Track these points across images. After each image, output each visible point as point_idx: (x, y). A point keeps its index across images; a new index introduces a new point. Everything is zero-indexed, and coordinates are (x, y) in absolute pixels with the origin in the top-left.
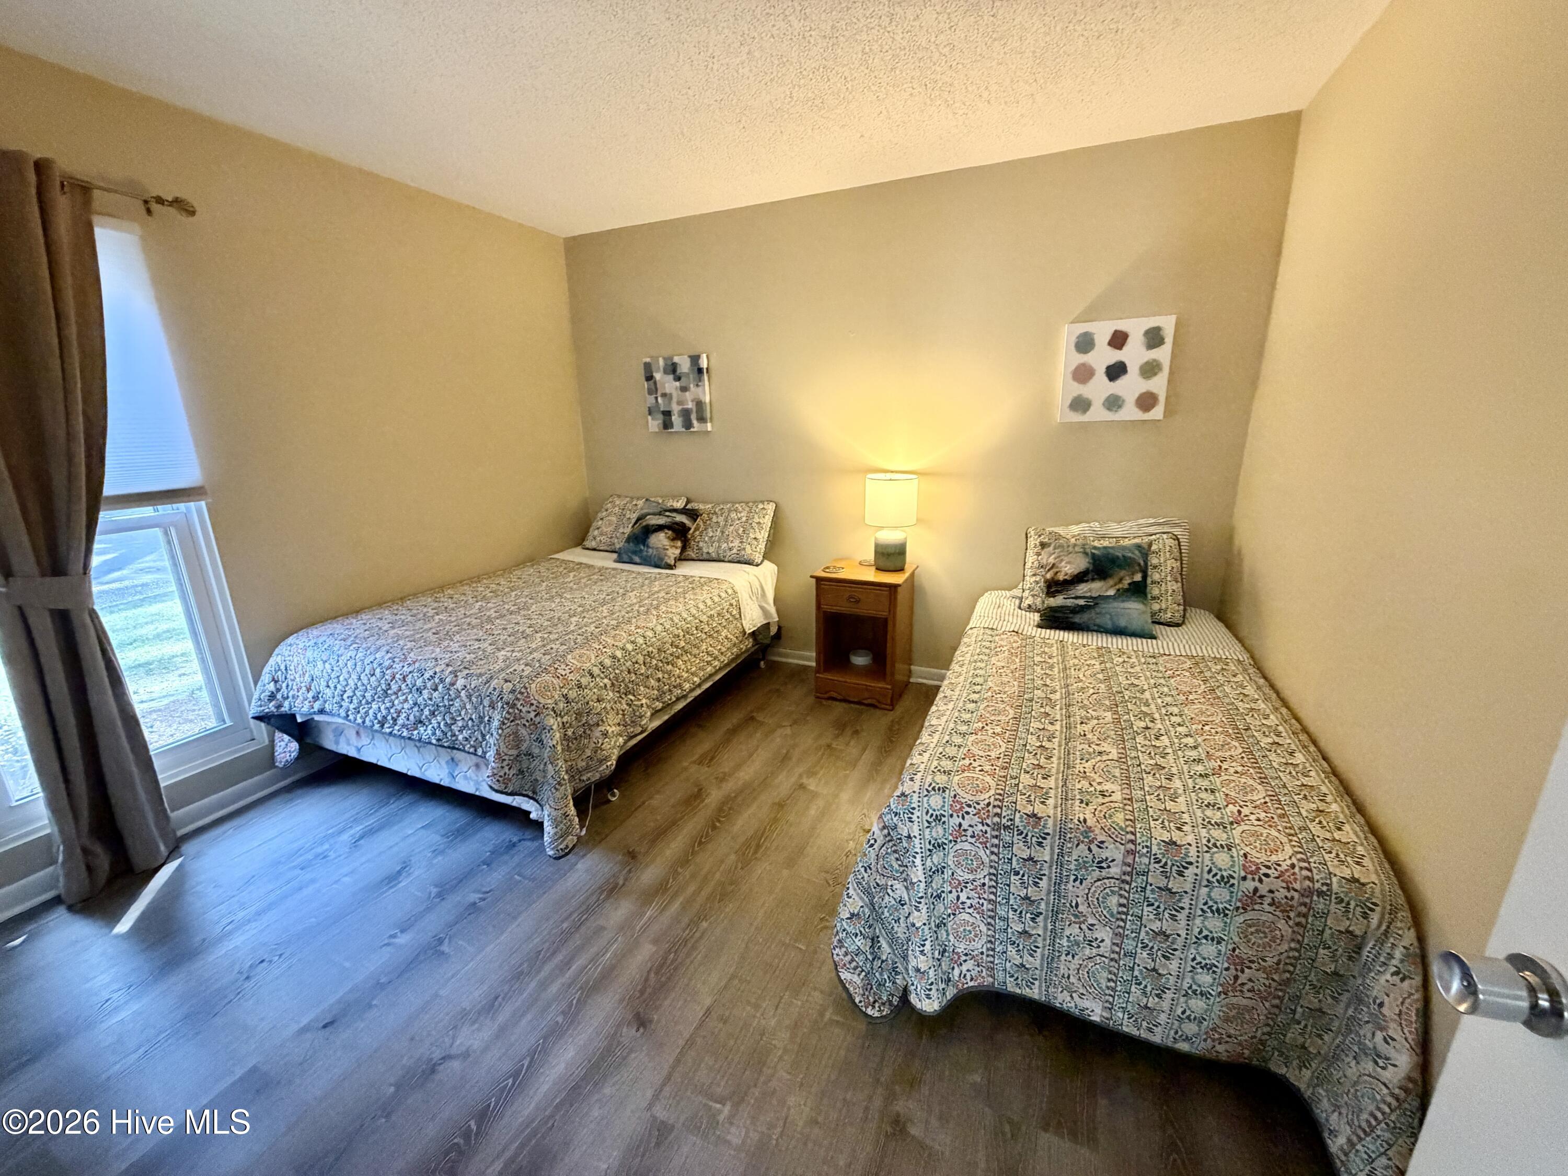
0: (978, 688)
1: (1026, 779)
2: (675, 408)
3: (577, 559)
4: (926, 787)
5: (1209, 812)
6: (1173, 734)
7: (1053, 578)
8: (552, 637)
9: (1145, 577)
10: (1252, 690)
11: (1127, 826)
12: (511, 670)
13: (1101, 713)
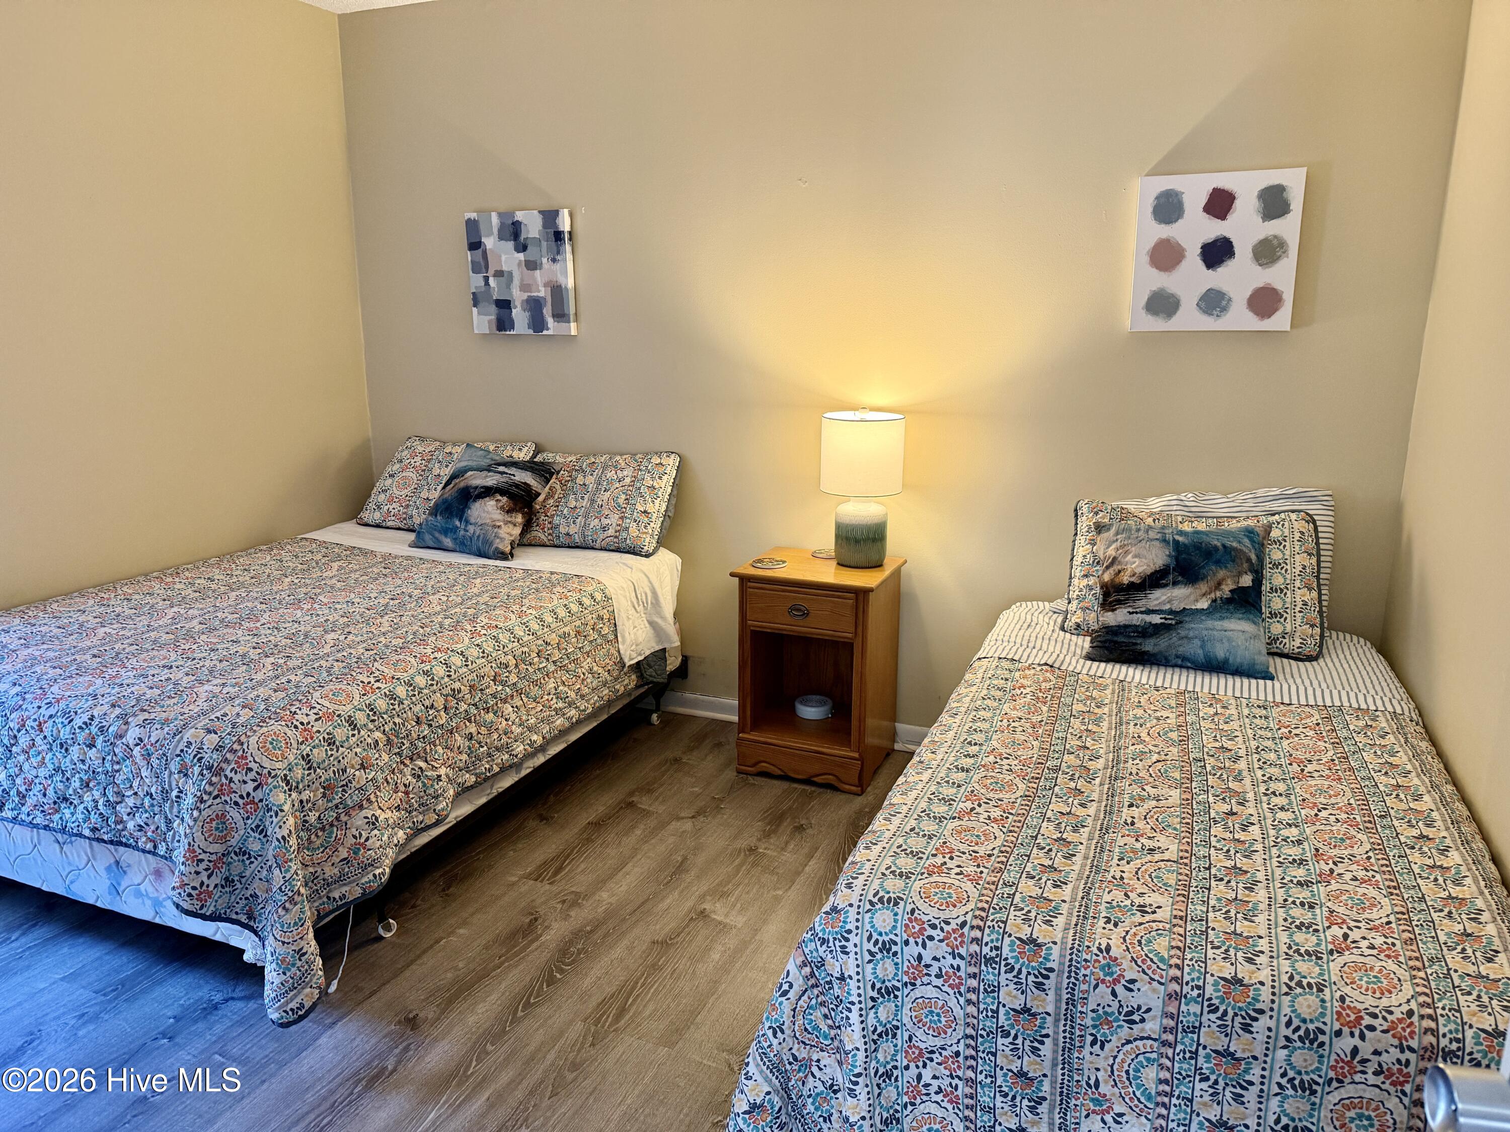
0: (974, 749)
1: (1027, 887)
2: (518, 296)
3: (348, 541)
4: (870, 897)
5: (1299, 937)
6: (1269, 822)
7: (1112, 580)
8: (291, 664)
9: (1258, 582)
10: (1405, 758)
11: (1172, 957)
12: (218, 714)
13: (1163, 791)
